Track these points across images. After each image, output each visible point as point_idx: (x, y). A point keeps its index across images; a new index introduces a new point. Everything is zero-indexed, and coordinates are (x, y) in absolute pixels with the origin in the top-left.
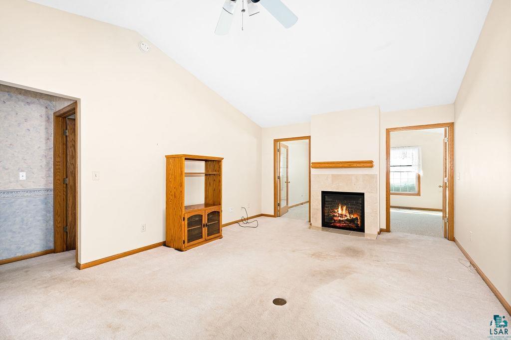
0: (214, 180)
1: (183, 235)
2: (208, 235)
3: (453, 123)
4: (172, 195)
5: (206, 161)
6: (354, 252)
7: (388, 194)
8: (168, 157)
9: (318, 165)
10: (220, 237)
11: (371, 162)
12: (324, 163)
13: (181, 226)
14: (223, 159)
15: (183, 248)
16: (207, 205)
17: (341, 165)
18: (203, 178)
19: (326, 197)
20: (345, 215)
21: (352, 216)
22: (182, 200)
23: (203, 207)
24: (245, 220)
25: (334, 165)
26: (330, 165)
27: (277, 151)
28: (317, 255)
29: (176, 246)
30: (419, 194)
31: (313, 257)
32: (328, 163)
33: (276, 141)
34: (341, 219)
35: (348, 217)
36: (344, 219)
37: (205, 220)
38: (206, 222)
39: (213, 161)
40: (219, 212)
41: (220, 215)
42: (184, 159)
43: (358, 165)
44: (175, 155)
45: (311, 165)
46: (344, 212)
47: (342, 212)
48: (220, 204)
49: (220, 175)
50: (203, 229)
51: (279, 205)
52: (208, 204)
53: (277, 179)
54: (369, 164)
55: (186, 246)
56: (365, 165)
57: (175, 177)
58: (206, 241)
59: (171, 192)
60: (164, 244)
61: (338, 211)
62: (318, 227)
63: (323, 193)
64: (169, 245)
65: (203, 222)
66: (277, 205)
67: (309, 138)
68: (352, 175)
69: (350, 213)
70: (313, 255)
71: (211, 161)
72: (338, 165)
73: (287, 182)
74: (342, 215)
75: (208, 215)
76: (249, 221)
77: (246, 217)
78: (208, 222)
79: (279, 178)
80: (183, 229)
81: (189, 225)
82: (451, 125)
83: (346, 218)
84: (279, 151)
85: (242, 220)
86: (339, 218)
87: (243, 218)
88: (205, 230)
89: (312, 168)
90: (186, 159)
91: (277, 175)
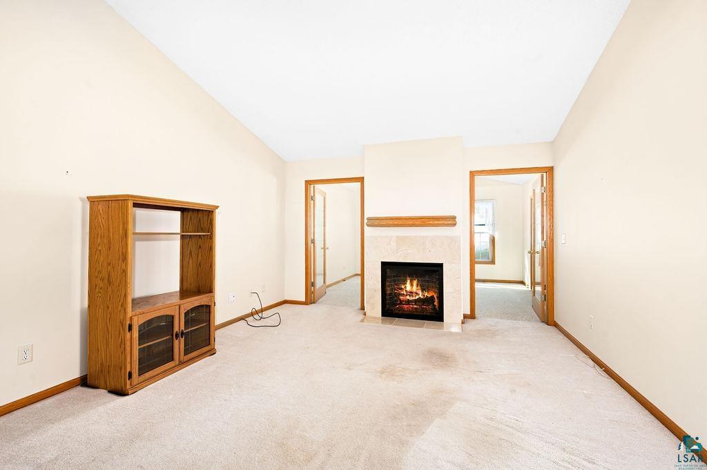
0: (200, 247)
1: (129, 360)
2: (186, 353)
3: (552, 167)
4: (102, 280)
5: (183, 210)
6: (440, 359)
7: (473, 263)
8: (94, 201)
9: (377, 222)
10: (212, 352)
11: (454, 218)
12: (387, 219)
13: (123, 342)
14: (217, 207)
15: (128, 387)
16: (184, 293)
17: (411, 223)
18: (177, 243)
19: (388, 270)
20: (416, 293)
21: (426, 294)
22: (126, 290)
23: (176, 300)
24: (257, 312)
25: (401, 222)
26: (396, 222)
27: (309, 199)
28: (388, 372)
29: (113, 384)
30: (493, 262)
31: (384, 376)
32: (392, 219)
33: (308, 183)
34: (411, 298)
35: (420, 296)
36: (414, 298)
37: (179, 325)
38: (182, 327)
39: (198, 210)
40: (208, 307)
41: (212, 310)
42: (130, 204)
43: (436, 222)
44: (110, 196)
45: (366, 221)
46: (415, 289)
47: (411, 288)
48: (210, 290)
49: (210, 237)
50: (176, 342)
51: (313, 284)
52: (187, 291)
53: (309, 244)
54: (450, 221)
55: (135, 383)
56: (446, 223)
57: (109, 242)
58: (183, 364)
59: (100, 272)
60: (84, 382)
61: (405, 287)
62: (376, 318)
63: (383, 264)
64: (96, 383)
65: (176, 329)
66: (310, 285)
67: (361, 180)
68: (426, 237)
69: (423, 290)
70: (382, 372)
71: (193, 210)
72: (405, 222)
73: (324, 249)
74: (411, 292)
75: (186, 314)
76: (265, 314)
77: (258, 308)
78: (185, 328)
79: (313, 241)
80: (128, 349)
81: (143, 337)
82: (550, 171)
83: (417, 297)
84: (313, 198)
85: (252, 314)
86: (408, 297)
87: (254, 310)
88: (179, 345)
89: (368, 225)
90: (136, 205)
91: (311, 237)
